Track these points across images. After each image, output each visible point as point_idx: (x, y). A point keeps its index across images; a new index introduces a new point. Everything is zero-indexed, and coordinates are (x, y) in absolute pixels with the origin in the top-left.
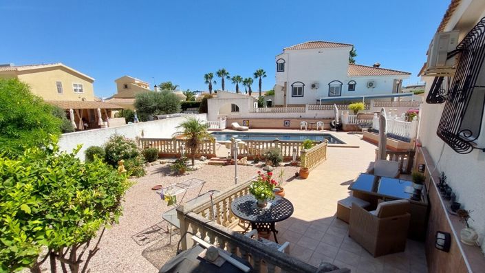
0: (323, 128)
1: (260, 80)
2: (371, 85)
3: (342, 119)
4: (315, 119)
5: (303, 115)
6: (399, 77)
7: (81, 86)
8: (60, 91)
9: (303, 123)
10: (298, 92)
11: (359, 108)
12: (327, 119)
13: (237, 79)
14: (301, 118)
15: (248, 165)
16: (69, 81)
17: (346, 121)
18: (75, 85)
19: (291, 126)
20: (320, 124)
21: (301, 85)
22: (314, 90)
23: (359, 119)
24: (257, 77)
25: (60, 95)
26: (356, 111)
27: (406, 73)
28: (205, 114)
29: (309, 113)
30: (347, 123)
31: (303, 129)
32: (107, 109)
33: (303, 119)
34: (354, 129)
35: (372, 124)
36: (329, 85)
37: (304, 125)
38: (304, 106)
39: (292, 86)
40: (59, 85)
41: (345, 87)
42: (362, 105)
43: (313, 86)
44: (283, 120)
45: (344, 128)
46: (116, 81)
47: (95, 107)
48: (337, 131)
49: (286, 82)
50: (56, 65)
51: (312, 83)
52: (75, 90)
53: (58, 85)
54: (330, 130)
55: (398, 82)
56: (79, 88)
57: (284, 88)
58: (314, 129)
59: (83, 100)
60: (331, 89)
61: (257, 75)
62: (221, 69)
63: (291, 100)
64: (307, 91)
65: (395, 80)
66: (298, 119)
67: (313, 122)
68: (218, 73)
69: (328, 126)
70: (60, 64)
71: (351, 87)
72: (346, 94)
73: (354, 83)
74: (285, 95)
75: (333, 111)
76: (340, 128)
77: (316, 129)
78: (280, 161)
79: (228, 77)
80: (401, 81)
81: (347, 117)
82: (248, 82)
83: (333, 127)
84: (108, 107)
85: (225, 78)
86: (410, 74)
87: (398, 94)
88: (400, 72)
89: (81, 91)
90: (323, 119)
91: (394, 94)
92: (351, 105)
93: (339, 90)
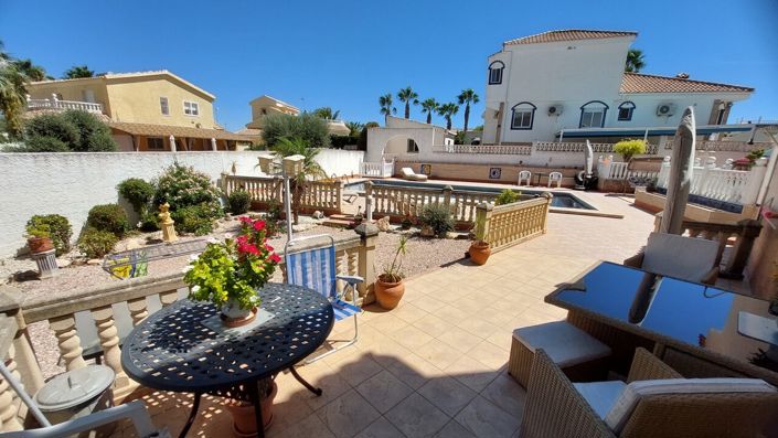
0: (559, 184)
1: (468, 108)
2: (664, 110)
3: (600, 169)
4: (546, 167)
5: (526, 159)
6: (725, 97)
7: (195, 105)
8: (165, 111)
9: (524, 174)
10: (523, 121)
11: (635, 150)
12: (570, 168)
13: (429, 104)
14: (521, 165)
15: (388, 232)
16: (178, 97)
17: (605, 173)
18: (187, 104)
19: (503, 178)
20: (555, 176)
21: (528, 108)
22: (553, 118)
23: (632, 170)
24: (462, 102)
25: (164, 117)
26: (628, 155)
27: (743, 89)
28: (363, 152)
29: (537, 157)
30: (607, 177)
31: (524, 183)
32: (228, 141)
33: (523, 166)
34: (620, 188)
35: (657, 179)
36: (582, 108)
37: (524, 178)
38: (530, 144)
39: (513, 109)
40: (164, 103)
41: (614, 113)
42: (641, 144)
43: (552, 110)
44: (490, 167)
45: (601, 185)
46: (251, 103)
47: (209, 137)
48: (585, 190)
49: (502, 104)
50: (160, 73)
51: (550, 104)
52: (187, 112)
53: (162, 103)
54: (573, 188)
55: (722, 107)
56: (192, 109)
57: (498, 114)
58: (543, 185)
59: (197, 126)
60: (585, 117)
61: (462, 99)
62: (405, 89)
63: (509, 134)
64: (540, 119)
65: (717, 103)
66: (516, 166)
67: (544, 172)
68: (400, 95)
69: (570, 181)
70: (166, 72)
71: (625, 114)
72: (613, 124)
73: (630, 106)
74: (499, 126)
75: (582, 155)
76: (592, 185)
77: (546, 186)
78: (448, 228)
79: (416, 102)
80: (729, 105)
81: (608, 165)
82: (447, 110)
83: (580, 183)
84: (230, 138)
85: (411, 102)
86: (751, 90)
87: (721, 127)
88: (729, 87)
89: (195, 113)
90: (564, 168)
91: (711, 127)
92: (619, 144)
93: (600, 118)
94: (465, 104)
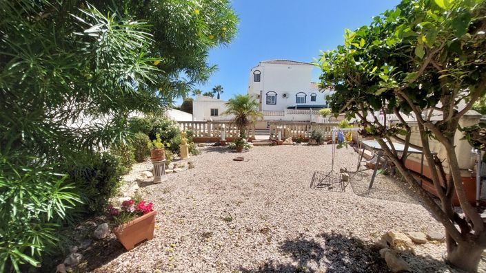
1: (219, 95)
10: (271, 100)
11: (327, 113)
21: (274, 94)
22: (285, 99)
24: (215, 92)
26: (325, 115)
29: (287, 116)
36: (296, 95)
39: (267, 94)
41: (309, 98)
42: (329, 110)
43: (285, 95)
49: (261, 91)
51: (284, 93)
57: (260, 97)
60: (298, 100)
61: (215, 90)
64: (279, 99)
71: (313, 98)
72: (309, 103)
73: (315, 95)
74: (261, 102)
92: (321, 110)
93: (304, 100)
94: (217, 93)
